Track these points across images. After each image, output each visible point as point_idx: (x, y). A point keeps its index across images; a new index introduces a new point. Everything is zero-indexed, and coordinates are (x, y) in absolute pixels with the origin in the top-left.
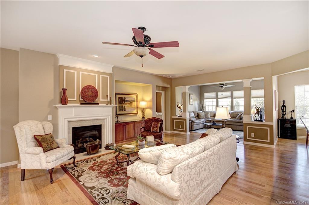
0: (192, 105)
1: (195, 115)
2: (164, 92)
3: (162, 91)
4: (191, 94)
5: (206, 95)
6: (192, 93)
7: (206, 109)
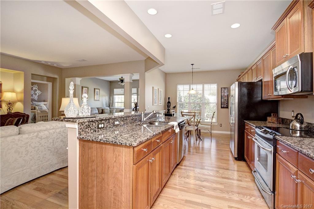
0: (96, 100)
1: (99, 112)
2: (51, 83)
3: (47, 81)
4: (96, 89)
5: (116, 91)
6: (99, 88)
7: (116, 106)
